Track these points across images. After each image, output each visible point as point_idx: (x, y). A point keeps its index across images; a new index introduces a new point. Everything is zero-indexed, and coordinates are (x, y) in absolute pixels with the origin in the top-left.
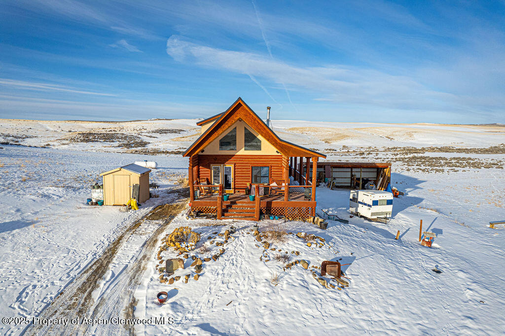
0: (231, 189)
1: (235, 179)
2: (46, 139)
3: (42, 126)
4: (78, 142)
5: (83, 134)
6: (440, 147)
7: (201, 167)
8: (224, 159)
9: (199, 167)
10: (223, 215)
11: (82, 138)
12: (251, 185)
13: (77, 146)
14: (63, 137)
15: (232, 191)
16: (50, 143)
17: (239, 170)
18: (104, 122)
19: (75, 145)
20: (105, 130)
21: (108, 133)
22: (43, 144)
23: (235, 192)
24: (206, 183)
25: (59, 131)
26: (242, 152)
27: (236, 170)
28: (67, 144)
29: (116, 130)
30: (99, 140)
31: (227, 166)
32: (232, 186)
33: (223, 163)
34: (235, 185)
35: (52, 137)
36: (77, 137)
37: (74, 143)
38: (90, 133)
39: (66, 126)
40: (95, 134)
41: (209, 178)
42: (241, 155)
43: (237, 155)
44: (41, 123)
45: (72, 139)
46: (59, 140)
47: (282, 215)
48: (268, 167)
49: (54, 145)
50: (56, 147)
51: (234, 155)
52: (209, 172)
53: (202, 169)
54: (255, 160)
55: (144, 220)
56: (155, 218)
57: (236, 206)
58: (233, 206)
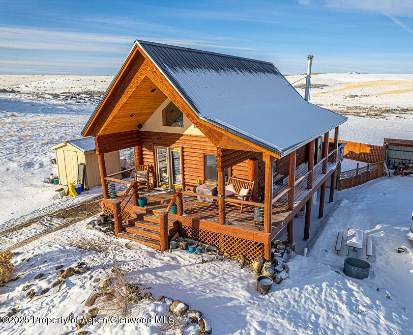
1: (184, 171)
7: (144, 148)
8: (170, 139)
10: (124, 230)
26: (192, 130)
27: (184, 157)
31: (175, 150)
33: (170, 145)
34: (184, 179)
41: (154, 165)
42: (191, 136)
43: (185, 135)
47: (214, 245)
51: (182, 136)
52: (152, 157)
53: (145, 151)
54: (209, 144)
55: (51, 216)
56: (70, 215)
57: (148, 219)
58: (146, 218)
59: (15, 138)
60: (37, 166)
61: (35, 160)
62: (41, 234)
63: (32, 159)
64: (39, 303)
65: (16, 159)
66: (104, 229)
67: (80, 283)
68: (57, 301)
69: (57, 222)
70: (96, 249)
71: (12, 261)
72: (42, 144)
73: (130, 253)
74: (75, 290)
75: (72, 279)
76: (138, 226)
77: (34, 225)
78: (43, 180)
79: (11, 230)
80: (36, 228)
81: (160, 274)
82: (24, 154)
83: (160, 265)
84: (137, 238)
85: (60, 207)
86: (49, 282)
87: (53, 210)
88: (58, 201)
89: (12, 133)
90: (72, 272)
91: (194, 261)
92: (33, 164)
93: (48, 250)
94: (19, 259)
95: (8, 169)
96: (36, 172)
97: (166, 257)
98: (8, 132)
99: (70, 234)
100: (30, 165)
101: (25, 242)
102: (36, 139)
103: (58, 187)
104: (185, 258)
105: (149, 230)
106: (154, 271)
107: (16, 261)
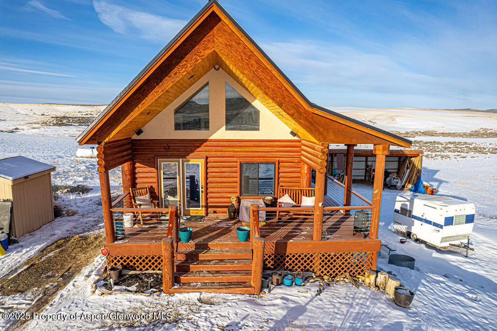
0: (199, 206)
1: (207, 188)
2: (14, 123)
3: (13, 109)
4: (50, 125)
5: (57, 117)
6: (423, 132)
7: (137, 165)
8: (184, 149)
9: (134, 164)
10: (176, 280)
11: (55, 122)
12: (239, 201)
13: (49, 130)
14: (34, 121)
15: (201, 211)
16: (19, 127)
17: (217, 170)
18: (81, 105)
19: (47, 129)
20: (81, 113)
21: (84, 116)
22: (11, 128)
23: (207, 214)
24: (147, 197)
25: (31, 114)
26: (222, 134)
27: (209, 170)
28: (38, 128)
29: (93, 114)
30: (73, 124)
31: (193, 161)
32: (202, 202)
33: (184, 156)
34: (207, 199)
35: (23, 120)
36: (49, 121)
37: (45, 127)
38: (64, 117)
39: (39, 109)
40: (69, 117)
41: (155, 186)
42: (219, 141)
43: (211, 141)
44: (12, 105)
45: (44, 123)
46: (30, 123)
47: (308, 270)
48: (274, 163)
49: (23, 130)
50: (25, 131)
51: (206, 141)
52: (155, 175)
53: (140, 168)
54: (247, 149)
57: (207, 256)
58: (202, 256)
66: (133, 288)
76: (195, 270)
105: (217, 272)
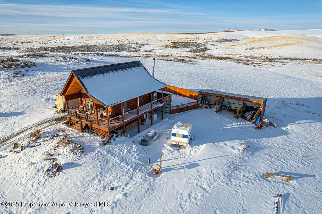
2: (154, 46)
4: (168, 48)
5: (174, 42)
9: (81, 98)
14: (163, 45)
15: (94, 113)
19: (166, 50)
20: (188, 40)
22: (151, 49)
25: (163, 40)
28: (162, 49)
29: (194, 39)
30: (180, 47)
35: (158, 44)
36: (169, 45)
38: (178, 42)
41: (85, 104)
44: (157, 35)
45: (166, 46)
46: (160, 46)
50: (157, 51)
55: (53, 120)
56: (58, 120)
59: (44, 86)
60: (51, 100)
61: (50, 97)
62: (49, 126)
63: (49, 97)
64: (46, 143)
65: (44, 97)
66: (67, 125)
67: (56, 139)
68: (50, 143)
69: (54, 122)
70: (63, 131)
71: (40, 133)
72: (54, 90)
73: (71, 132)
74: (55, 140)
75: (54, 138)
76: (76, 125)
77: (47, 123)
78: (52, 106)
79: (41, 124)
80: (48, 124)
81: (78, 138)
82: (47, 94)
83: (78, 136)
84: (75, 129)
85: (56, 117)
86: (49, 138)
87: (54, 118)
88: (56, 115)
89: (43, 84)
90: (54, 136)
91: (89, 136)
92: (50, 99)
93: (50, 130)
94: (42, 132)
95: (41, 102)
96: (50, 103)
97: (81, 134)
98: (42, 83)
99: (57, 127)
100: (48, 100)
101: (44, 128)
102: (52, 87)
103: (57, 109)
104: (87, 134)
106: (76, 138)
107: (41, 133)
